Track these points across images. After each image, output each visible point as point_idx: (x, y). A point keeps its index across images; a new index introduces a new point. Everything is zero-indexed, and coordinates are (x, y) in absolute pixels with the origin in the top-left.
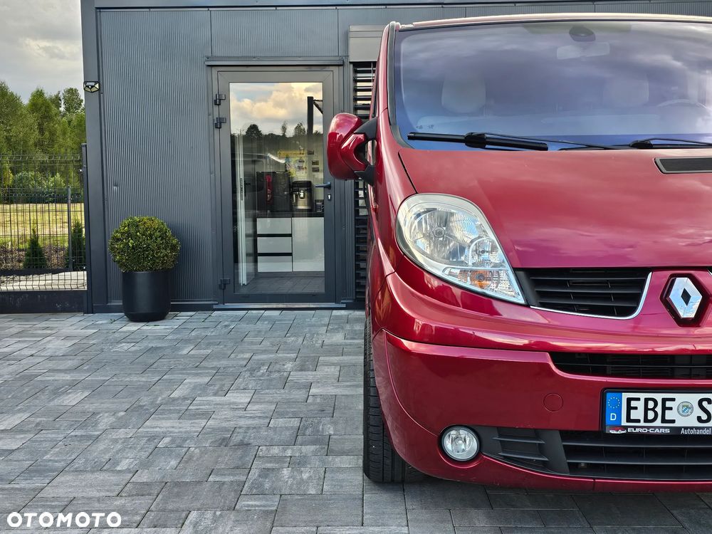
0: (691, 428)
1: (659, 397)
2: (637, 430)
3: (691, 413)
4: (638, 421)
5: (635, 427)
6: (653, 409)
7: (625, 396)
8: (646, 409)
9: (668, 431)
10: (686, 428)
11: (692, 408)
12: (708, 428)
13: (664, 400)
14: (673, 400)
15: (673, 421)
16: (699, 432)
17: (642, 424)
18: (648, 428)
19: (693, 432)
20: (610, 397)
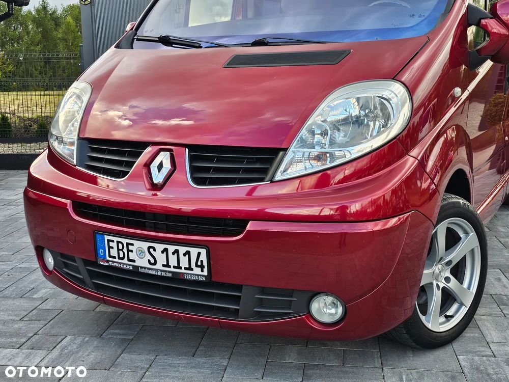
0: (145, 268)
1: (125, 241)
2: (115, 264)
3: (145, 256)
4: (114, 257)
5: (113, 262)
6: (122, 250)
7: (107, 237)
8: (118, 250)
9: (131, 268)
10: (142, 268)
11: (144, 252)
12: (155, 269)
13: (128, 244)
14: (132, 245)
15: (134, 261)
16: (150, 272)
17: (117, 260)
18: (120, 263)
19: (146, 271)
20: (99, 238)
